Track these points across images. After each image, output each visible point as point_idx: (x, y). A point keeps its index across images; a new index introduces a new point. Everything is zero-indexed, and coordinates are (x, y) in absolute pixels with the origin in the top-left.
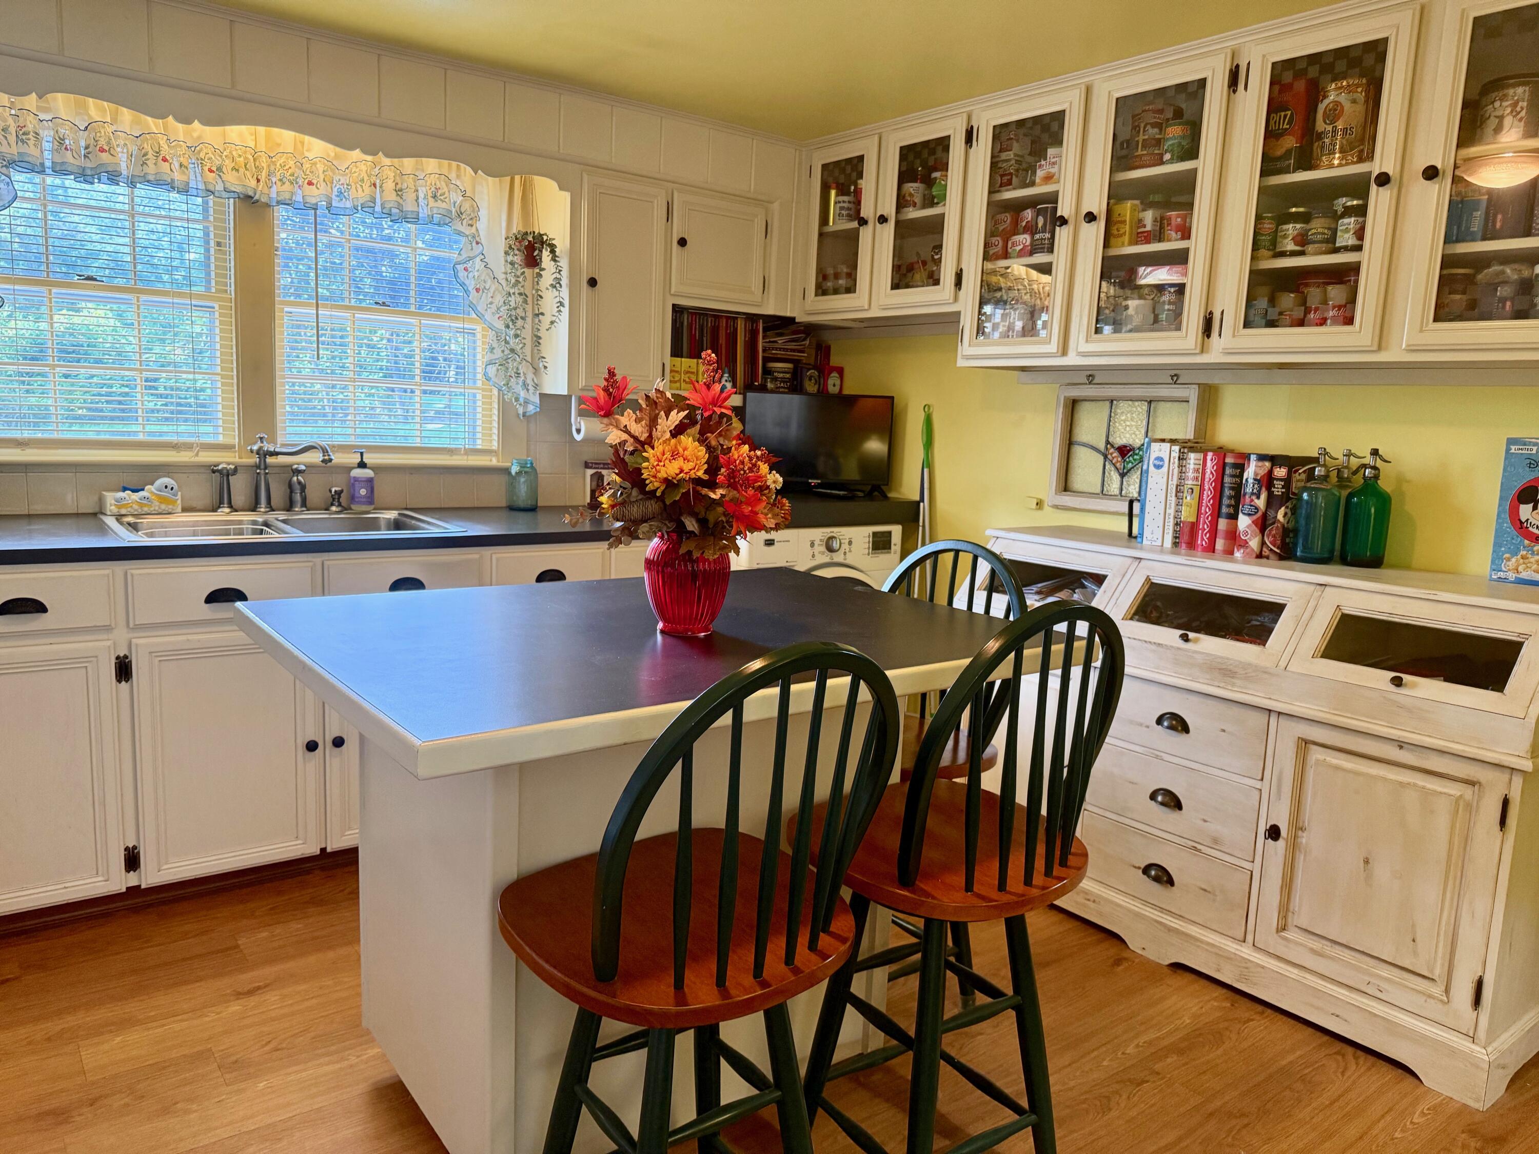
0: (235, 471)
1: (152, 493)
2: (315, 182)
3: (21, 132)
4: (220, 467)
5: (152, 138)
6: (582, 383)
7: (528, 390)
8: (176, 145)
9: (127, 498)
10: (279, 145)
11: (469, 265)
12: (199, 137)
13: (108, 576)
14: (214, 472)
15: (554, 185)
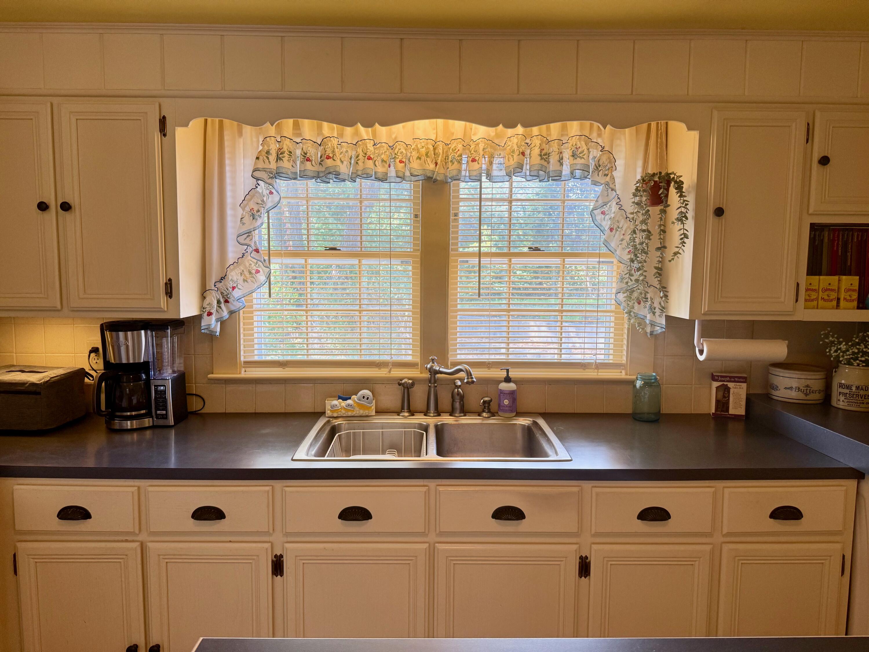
0: (413, 384)
1: (354, 401)
2: (477, 158)
3: (280, 153)
4: (403, 381)
5: (363, 143)
6: (705, 308)
7: (654, 313)
8: (380, 146)
9: (338, 405)
10: (453, 134)
11: (606, 209)
12: (396, 138)
13: (268, 492)
14: (400, 384)
15: (683, 126)
